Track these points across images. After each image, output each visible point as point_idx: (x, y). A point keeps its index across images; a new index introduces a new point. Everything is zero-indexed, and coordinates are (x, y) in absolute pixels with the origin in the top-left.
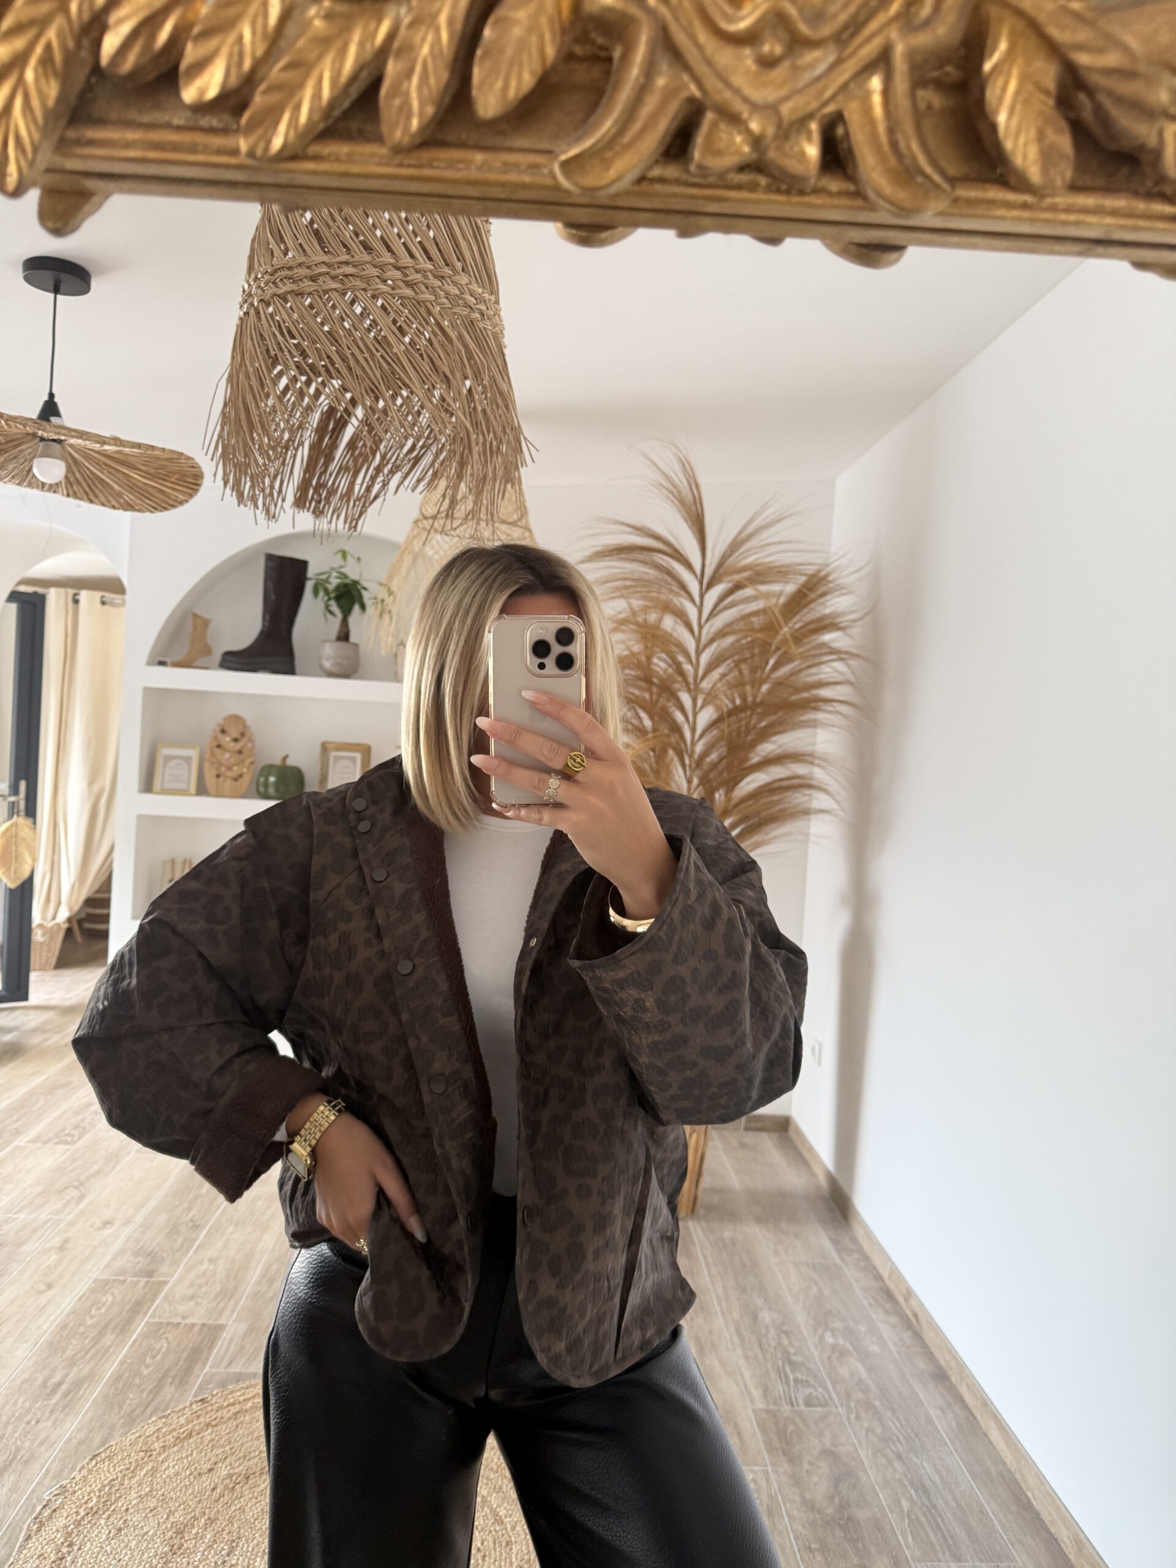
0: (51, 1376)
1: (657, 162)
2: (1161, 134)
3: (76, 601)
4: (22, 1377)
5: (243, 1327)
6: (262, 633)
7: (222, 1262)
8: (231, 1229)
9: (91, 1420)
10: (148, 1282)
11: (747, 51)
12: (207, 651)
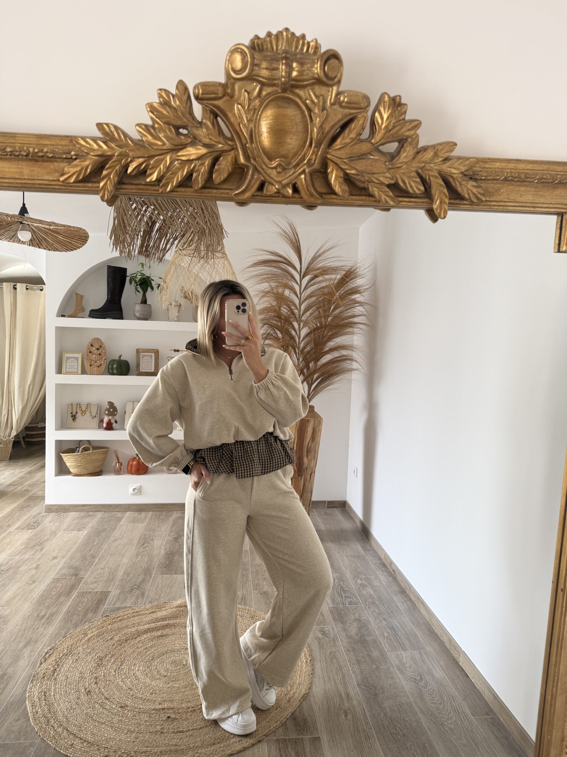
0: (40, 613)
1: (256, 192)
2: (368, 185)
3: (15, 289)
4: (28, 614)
5: (118, 591)
6: (107, 300)
7: (106, 569)
8: (108, 557)
9: (60, 627)
10: (76, 578)
11: (274, 170)
12: (83, 310)
